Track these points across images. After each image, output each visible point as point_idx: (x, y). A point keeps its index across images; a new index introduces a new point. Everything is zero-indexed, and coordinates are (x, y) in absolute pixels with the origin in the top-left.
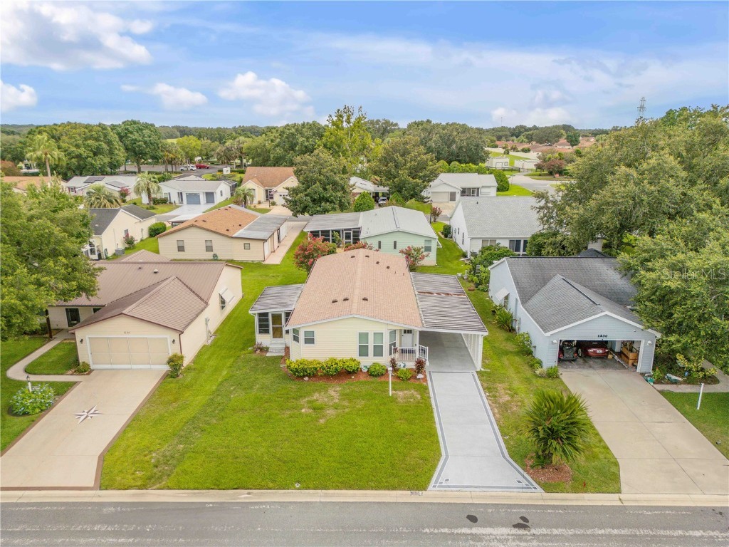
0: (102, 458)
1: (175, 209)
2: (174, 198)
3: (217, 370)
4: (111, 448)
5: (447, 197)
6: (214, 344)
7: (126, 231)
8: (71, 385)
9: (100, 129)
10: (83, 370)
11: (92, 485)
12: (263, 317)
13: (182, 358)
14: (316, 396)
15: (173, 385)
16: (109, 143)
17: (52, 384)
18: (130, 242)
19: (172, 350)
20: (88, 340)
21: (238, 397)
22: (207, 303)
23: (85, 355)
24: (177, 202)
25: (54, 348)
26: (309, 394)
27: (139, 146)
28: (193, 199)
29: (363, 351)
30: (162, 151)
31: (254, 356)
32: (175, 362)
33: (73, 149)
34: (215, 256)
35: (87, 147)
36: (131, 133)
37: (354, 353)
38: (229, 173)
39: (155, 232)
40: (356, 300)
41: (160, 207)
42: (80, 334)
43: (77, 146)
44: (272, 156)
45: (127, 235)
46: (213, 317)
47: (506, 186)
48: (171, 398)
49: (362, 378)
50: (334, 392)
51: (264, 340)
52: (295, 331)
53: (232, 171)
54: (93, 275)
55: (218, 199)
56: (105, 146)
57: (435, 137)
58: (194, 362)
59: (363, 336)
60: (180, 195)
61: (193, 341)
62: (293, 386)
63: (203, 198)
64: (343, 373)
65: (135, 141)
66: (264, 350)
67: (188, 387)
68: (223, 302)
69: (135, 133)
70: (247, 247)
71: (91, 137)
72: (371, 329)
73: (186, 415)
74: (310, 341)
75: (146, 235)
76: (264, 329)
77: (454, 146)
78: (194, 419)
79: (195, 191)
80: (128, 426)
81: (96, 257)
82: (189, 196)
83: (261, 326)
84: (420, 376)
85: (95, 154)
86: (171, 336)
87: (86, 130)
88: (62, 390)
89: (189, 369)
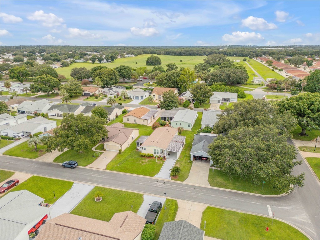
0: (107, 166)
1: (131, 101)
2: (132, 97)
3: (128, 153)
4: (108, 164)
5: (217, 102)
6: (129, 147)
7: (116, 113)
8: (102, 153)
9: (113, 71)
10: (105, 150)
11: (105, 169)
12: (138, 143)
13: (121, 150)
14: (143, 160)
15: (119, 155)
16: (115, 76)
17: (100, 152)
18: (117, 116)
19: (120, 148)
20: (106, 144)
21: (130, 158)
22: (128, 139)
23: (105, 148)
24: (132, 98)
25: (100, 145)
26: (142, 160)
27: (124, 75)
28: (137, 98)
29: (155, 153)
30: (131, 75)
31: (136, 151)
32: (120, 151)
33: (105, 78)
34: (136, 123)
35: (109, 77)
36: (122, 70)
37: (153, 153)
38: (152, 83)
39: (124, 112)
40: (156, 142)
41: (127, 100)
42: (105, 144)
43: (106, 78)
44: (163, 82)
45: (116, 114)
46: (130, 141)
47: (244, 96)
48: (119, 157)
49: (153, 158)
50: (147, 160)
51: (138, 148)
52: (142, 147)
53: (153, 83)
54: (107, 133)
55: (144, 98)
56: (114, 77)
57: (224, 74)
58: (124, 151)
59: (155, 150)
60: (133, 96)
61: (124, 147)
62: (140, 158)
63: (140, 98)
64: (150, 157)
65: (123, 73)
66: (138, 150)
67: (122, 156)
68: (133, 138)
69: (123, 70)
70: (144, 121)
71: (110, 75)
72: (156, 149)
73: (121, 161)
74: (145, 150)
75: (121, 113)
76: (138, 146)
77: (231, 78)
78: (122, 161)
79: (137, 96)
80: (111, 161)
81: (109, 120)
82: (136, 97)
83: (138, 145)
84: (164, 159)
85: (111, 80)
86: (120, 146)
87: (109, 72)
88: (101, 153)
89: (123, 152)
